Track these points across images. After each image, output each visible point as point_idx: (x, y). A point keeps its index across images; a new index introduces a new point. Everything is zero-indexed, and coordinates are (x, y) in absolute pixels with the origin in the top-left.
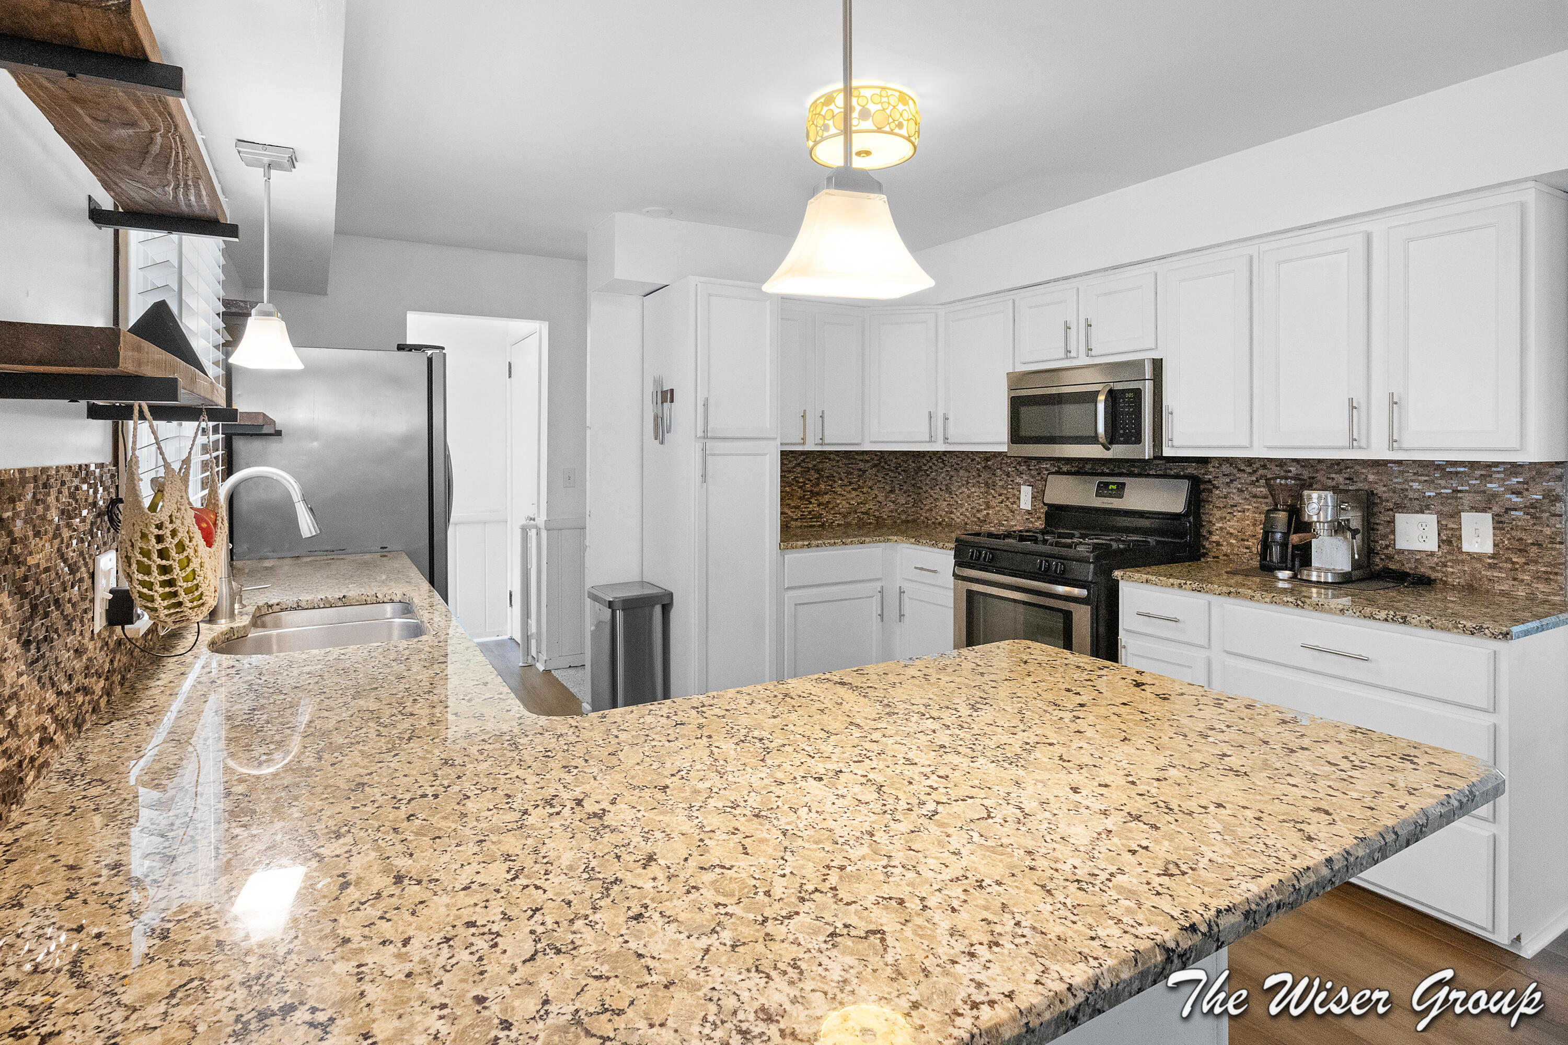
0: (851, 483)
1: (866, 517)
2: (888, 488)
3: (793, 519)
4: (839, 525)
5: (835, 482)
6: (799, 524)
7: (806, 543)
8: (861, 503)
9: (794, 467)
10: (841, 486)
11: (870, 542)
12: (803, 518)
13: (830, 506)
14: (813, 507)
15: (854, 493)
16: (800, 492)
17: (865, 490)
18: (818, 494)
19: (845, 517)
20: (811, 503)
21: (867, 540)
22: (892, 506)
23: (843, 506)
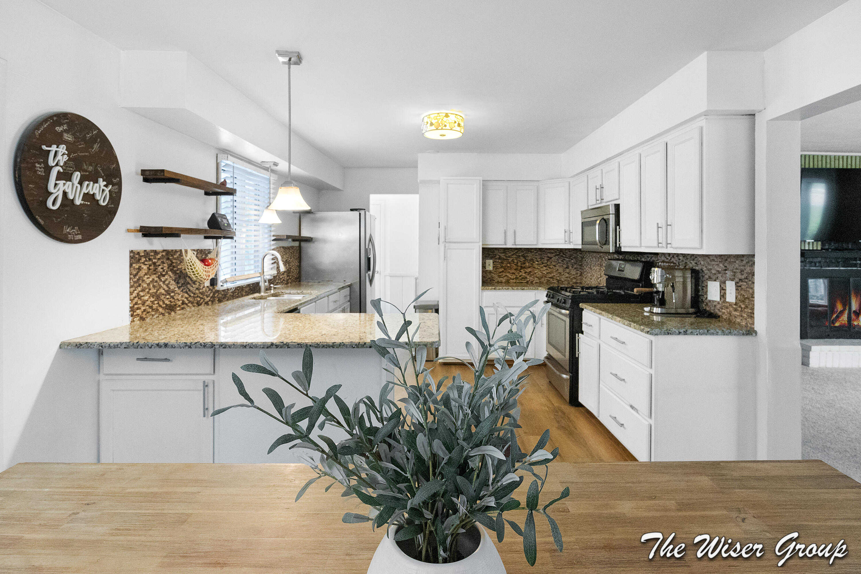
0: (543, 263)
1: (551, 280)
2: (565, 266)
3: (511, 279)
4: (536, 283)
5: (534, 262)
6: (514, 281)
7: (494, 288)
8: (549, 273)
9: (512, 255)
10: (538, 264)
12: (516, 278)
13: (532, 273)
14: (522, 273)
15: (545, 268)
16: (515, 267)
17: (551, 267)
18: (524, 267)
19: (539, 279)
20: (521, 272)
22: (567, 275)
23: (539, 274)
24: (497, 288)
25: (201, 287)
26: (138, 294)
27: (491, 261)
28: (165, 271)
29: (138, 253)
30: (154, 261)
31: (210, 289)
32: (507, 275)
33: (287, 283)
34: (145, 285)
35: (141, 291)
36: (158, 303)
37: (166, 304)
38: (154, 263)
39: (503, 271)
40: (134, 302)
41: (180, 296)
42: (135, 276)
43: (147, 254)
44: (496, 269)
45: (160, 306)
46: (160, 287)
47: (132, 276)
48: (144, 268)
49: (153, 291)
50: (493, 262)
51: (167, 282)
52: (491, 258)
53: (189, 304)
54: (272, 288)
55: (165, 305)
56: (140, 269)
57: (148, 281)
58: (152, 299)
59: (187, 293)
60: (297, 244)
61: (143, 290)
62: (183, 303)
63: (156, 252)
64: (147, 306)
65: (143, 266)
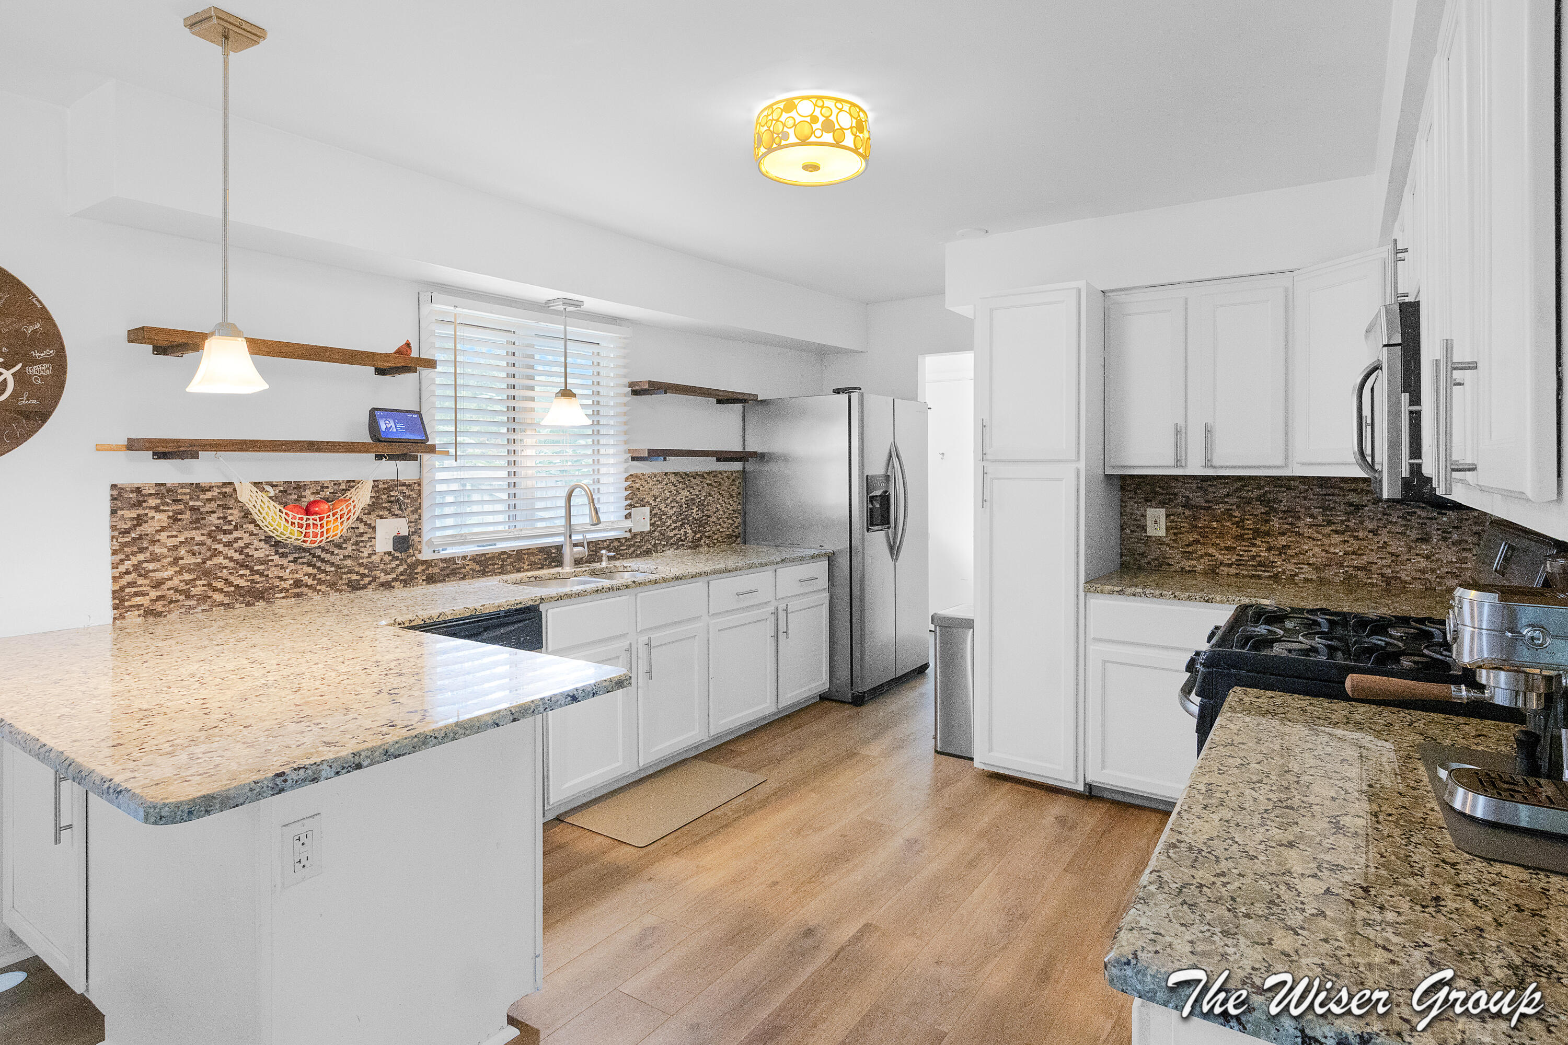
0: (1330, 523)
1: (1361, 574)
2: (1414, 534)
4: (1306, 580)
5: (1299, 518)
7: (1117, 589)
8: (1354, 553)
9: (1228, 495)
10: (1311, 526)
11: (1222, 602)
12: (1239, 563)
13: (1290, 552)
14: (1260, 549)
15: (1336, 538)
16: (1235, 530)
17: (1361, 534)
18: (1267, 534)
19: (1317, 569)
20: (1254, 545)
21: (1217, 598)
22: (1424, 564)
23: (1316, 554)
24: (1129, 590)
25: (366, 554)
26: (136, 568)
27: (1162, 512)
28: (234, 523)
29: (138, 490)
30: (191, 503)
31: (397, 558)
32: (1212, 551)
33: (697, 546)
34: (158, 550)
35: (146, 562)
36: (209, 585)
37: (237, 587)
38: (194, 509)
39: (1197, 542)
40: (123, 582)
41: (288, 571)
42: (127, 532)
43: (165, 492)
44: (1175, 534)
45: (215, 590)
46: (216, 553)
47: (116, 533)
48: (157, 518)
49: (189, 560)
50: (1167, 516)
51: (241, 544)
52: (1162, 504)
53: (318, 587)
54: (604, 558)
55: (233, 589)
56: (140, 520)
57: (171, 542)
58: (187, 577)
59: (309, 564)
60: (737, 466)
61: (155, 558)
62: (298, 583)
63: (198, 488)
64: (169, 589)
65: (152, 513)
